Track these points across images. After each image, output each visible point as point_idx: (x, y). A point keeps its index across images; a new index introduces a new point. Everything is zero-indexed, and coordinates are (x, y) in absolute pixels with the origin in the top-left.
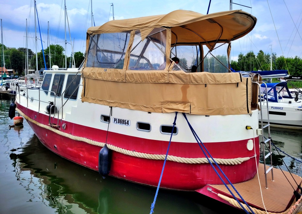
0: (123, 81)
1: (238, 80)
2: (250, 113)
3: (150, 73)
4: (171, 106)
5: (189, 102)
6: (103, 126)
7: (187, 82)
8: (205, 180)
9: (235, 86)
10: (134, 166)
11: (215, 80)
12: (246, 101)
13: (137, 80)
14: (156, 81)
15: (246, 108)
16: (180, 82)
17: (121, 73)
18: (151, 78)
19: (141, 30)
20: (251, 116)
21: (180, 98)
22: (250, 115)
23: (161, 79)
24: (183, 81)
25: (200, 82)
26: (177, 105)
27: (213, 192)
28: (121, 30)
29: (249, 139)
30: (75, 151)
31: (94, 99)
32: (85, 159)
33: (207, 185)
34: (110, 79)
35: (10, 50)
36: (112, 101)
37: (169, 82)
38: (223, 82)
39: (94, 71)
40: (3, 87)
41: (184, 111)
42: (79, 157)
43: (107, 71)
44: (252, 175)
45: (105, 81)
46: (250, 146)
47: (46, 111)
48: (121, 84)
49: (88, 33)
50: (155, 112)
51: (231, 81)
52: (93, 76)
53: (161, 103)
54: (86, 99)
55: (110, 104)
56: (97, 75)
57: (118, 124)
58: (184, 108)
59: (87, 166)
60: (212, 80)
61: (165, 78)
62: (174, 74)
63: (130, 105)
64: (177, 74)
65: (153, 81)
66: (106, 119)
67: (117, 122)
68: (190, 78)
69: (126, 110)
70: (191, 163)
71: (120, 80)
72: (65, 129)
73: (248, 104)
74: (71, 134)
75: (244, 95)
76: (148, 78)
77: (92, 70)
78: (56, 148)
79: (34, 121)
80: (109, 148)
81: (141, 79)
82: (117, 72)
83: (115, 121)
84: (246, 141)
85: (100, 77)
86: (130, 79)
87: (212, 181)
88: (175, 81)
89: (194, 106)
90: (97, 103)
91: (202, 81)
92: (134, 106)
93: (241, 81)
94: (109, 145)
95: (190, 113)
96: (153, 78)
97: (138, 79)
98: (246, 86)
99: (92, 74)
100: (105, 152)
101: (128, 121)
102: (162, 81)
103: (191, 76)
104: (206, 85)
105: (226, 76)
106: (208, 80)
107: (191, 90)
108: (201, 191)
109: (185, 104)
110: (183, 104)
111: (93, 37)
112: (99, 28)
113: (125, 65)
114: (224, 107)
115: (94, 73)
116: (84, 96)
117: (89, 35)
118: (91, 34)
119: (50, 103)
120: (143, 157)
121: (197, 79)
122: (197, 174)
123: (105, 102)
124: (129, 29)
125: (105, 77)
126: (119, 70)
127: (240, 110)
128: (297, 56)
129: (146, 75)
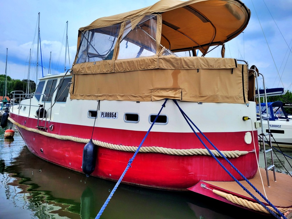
0: (112, 71)
1: (233, 65)
2: (246, 103)
3: (139, 60)
4: (161, 93)
5: (180, 89)
6: (90, 122)
7: (178, 67)
8: (198, 175)
9: (230, 72)
10: (120, 161)
11: (208, 65)
12: (242, 89)
13: (126, 69)
14: (145, 68)
15: (242, 97)
16: (170, 67)
17: (110, 63)
18: (140, 65)
19: (131, 20)
20: (248, 106)
21: (170, 84)
22: (246, 105)
23: (150, 65)
24: (174, 66)
25: (192, 67)
26: (167, 92)
27: (207, 188)
28: (112, 23)
29: (247, 132)
30: (61, 152)
31: (82, 96)
32: (70, 160)
33: (201, 181)
34: (98, 71)
35: (15, 81)
36: (100, 95)
37: (158, 68)
38: (216, 67)
39: (84, 66)
40: (3, 111)
41: (174, 97)
42: (64, 158)
43: (96, 64)
44: (252, 173)
45: (94, 75)
46: (248, 139)
47: (35, 114)
48: (109, 76)
49: (80, 30)
50: (144, 101)
51: (225, 66)
52: (83, 71)
53: (150, 91)
54: (75, 96)
55: (98, 98)
56: (86, 69)
57: (105, 118)
58: (175, 95)
59: (71, 168)
60: (204, 64)
61: (155, 63)
62: (164, 59)
63: (118, 97)
64: (168, 58)
65: (142, 68)
66: (94, 114)
67: (105, 116)
68: (181, 63)
69: (114, 103)
70: (182, 154)
71: (109, 71)
72: (52, 130)
73: (245, 93)
74: (58, 134)
75: (239, 83)
76: (137, 65)
77: (81, 66)
78: (42, 151)
79: (23, 127)
80: (95, 144)
81: (130, 67)
82: (106, 63)
83: (102, 115)
84: (243, 134)
85: (89, 71)
86: (119, 68)
87: (206, 176)
88: (165, 67)
89: (185, 93)
90: (86, 99)
91: (194, 66)
92: (122, 96)
93: (236, 66)
94: (95, 141)
95: (182, 99)
96: (142, 65)
97: (127, 67)
98: (241, 74)
99: (81, 69)
100: (90, 148)
101: (115, 114)
102: (152, 67)
103: (182, 60)
104: (198, 70)
105: (220, 61)
106: (201, 65)
107: (182, 75)
108: (194, 189)
109: (176, 91)
110: (174, 91)
111: (85, 33)
112: (91, 24)
113: (115, 55)
114: (218, 94)
115: (83, 68)
116: (73, 94)
117: (81, 32)
118: (83, 31)
119: (40, 106)
120: (130, 150)
121: (189, 64)
122: (189, 168)
123: (93, 96)
124: (120, 22)
125: (94, 70)
126: (108, 61)
127: (236, 98)
128: (289, 91)
129: (135, 62)
